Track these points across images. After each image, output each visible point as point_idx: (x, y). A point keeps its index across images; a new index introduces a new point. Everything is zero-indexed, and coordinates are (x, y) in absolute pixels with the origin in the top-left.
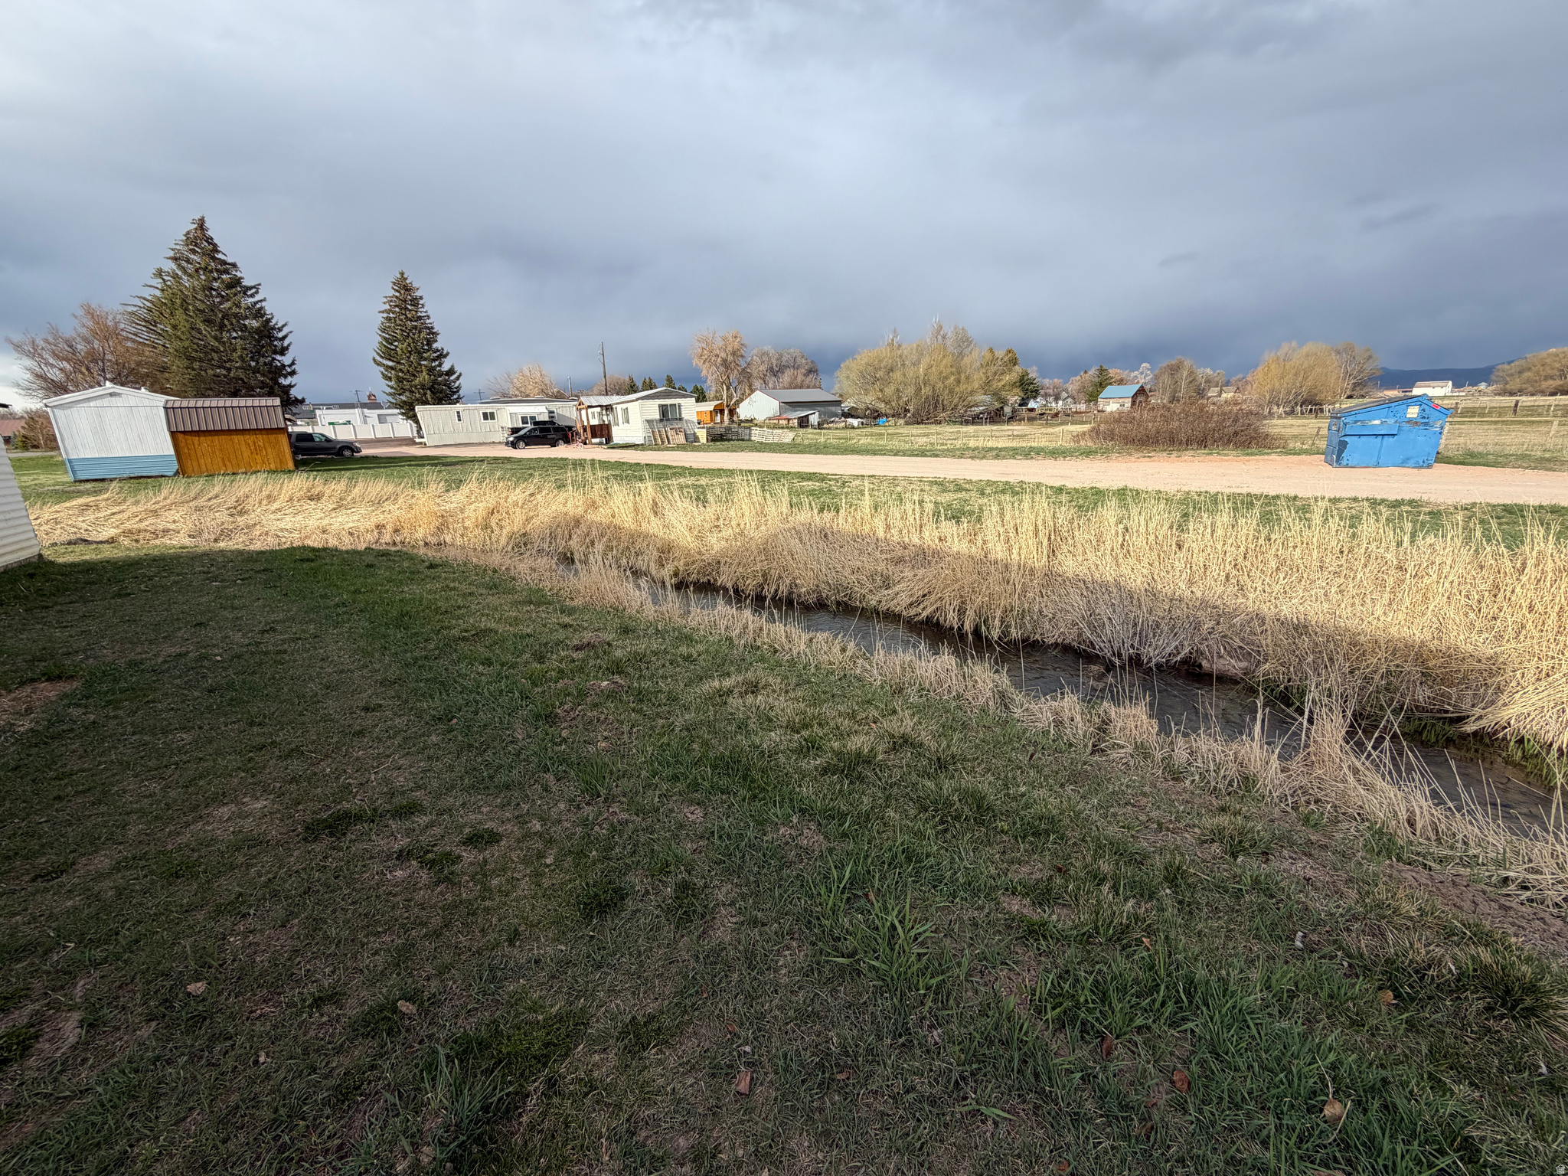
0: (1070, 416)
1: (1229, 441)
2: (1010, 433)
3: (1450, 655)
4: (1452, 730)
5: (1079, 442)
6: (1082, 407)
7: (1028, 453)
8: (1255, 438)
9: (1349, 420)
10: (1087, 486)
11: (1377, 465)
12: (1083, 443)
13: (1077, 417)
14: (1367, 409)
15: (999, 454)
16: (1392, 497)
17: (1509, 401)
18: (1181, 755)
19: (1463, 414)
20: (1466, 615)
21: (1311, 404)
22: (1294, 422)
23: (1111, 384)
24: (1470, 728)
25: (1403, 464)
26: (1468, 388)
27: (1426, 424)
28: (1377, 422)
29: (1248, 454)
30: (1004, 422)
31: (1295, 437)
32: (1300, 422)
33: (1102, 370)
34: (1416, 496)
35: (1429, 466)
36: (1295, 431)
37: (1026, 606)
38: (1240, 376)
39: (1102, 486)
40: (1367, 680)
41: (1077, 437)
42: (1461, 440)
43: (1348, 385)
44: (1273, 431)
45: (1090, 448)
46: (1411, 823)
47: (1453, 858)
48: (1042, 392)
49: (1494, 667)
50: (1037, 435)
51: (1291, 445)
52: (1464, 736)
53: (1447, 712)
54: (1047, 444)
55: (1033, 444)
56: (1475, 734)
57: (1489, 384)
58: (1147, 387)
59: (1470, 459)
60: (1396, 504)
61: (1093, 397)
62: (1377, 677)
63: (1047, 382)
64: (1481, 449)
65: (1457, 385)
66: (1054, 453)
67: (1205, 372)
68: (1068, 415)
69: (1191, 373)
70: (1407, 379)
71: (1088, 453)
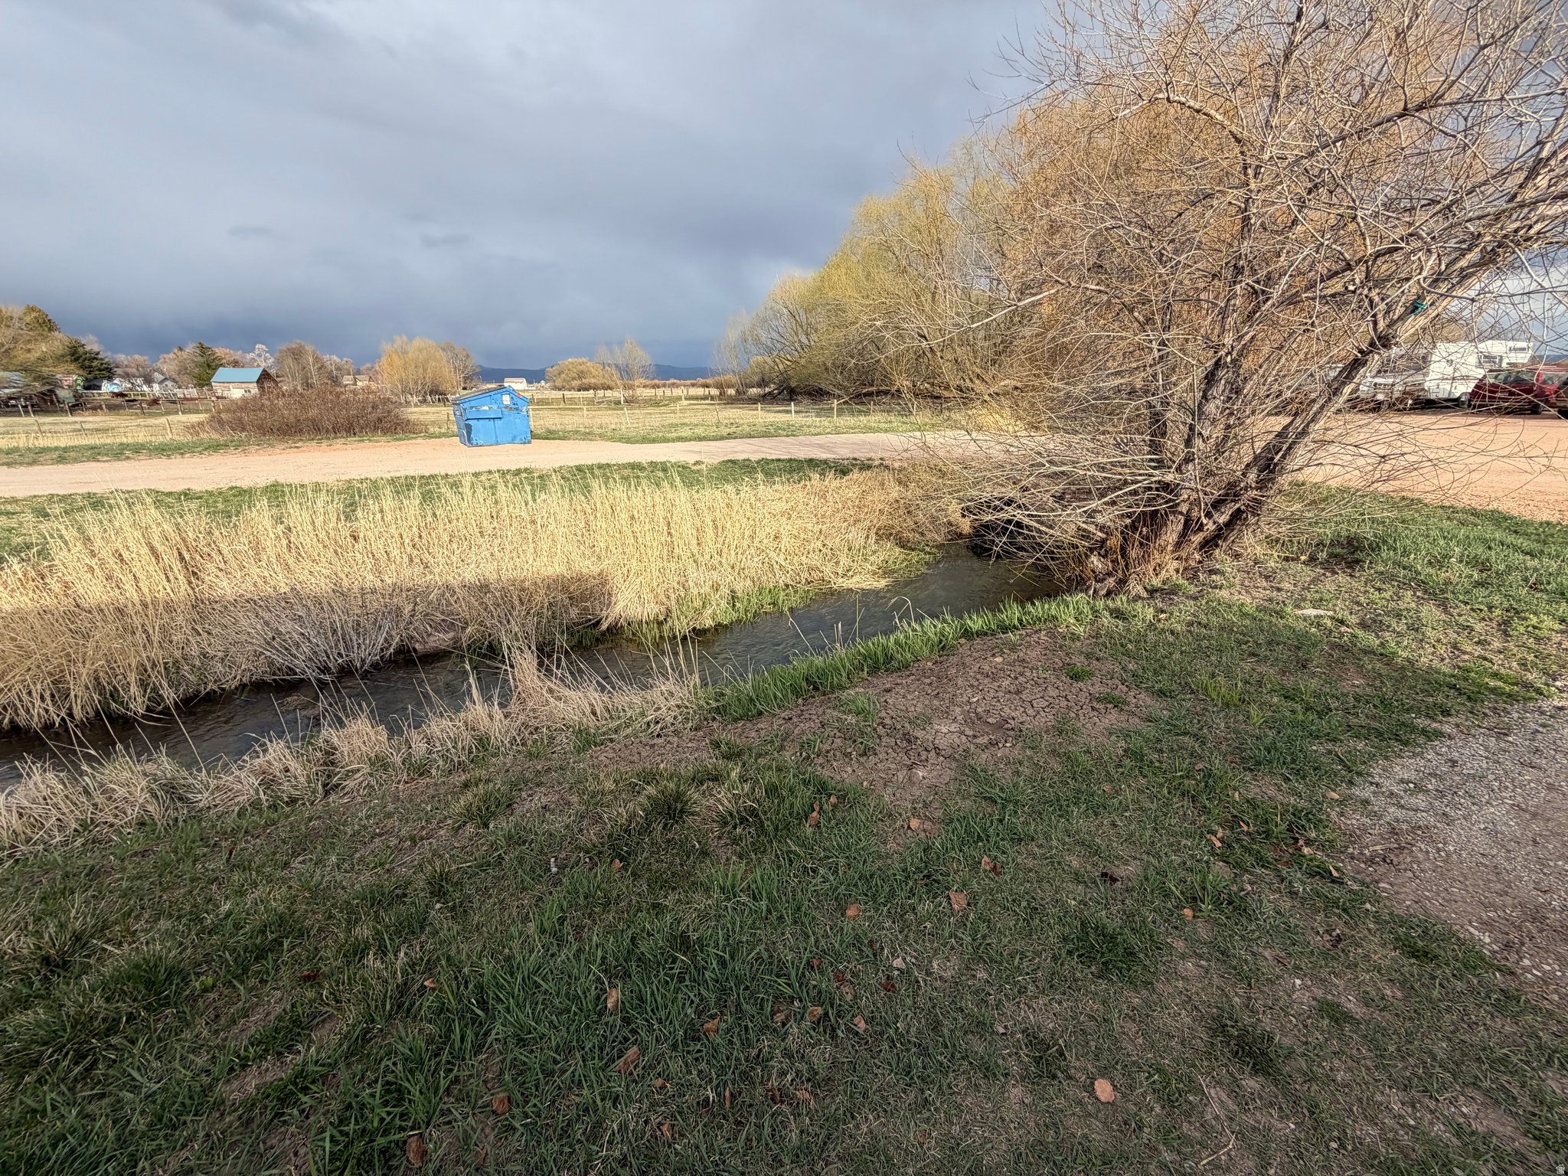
0: (175, 404)
1: (376, 428)
2: (78, 426)
3: (580, 579)
4: (596, 632)
5: (198, 434)
6: (193, 392)
7: (120, 453)
8: (399, 424)
9: (466, 406)
10: (224, 485)
11: (497, 443)
12: (204, 436)
13: (188, 405)
14: (475, 398)
15: (63, 456)
16: (513, 468)
17: (558, 394)
18: (419, 748)
19: (538, 404)
20: (578, 547)
21: (436, 393)
22: (429, 409)
23: (221, 365)
24: (604, 626)
25: (513, 441)
26: (536, 384)
27: (517, 409)
28: (486, 408)
29: (397, 440)
30: (63, 411)
31: (433, 423)
32: (434, 409)
33: (203, 349)
34: (527, 465)
35: (529, 442)
36: (433, 418)
37: (178, 654)
38: (368, 365)
39: (244, 484)
40: (539, 614)
41: (193, 428)
42: (542, 422)
43: (460, 377)
44: (412, 417)
45: (216, 440)
46: (594, 713)
47: (621, 725)
48: (119, 371)
49: (603, 579)
50: (130, 428)
51: (431, 430)
52: (603, 634)
53: (590, 620)
54: (148, 439)
55: (124, 440)
56: (608, 628)
57: (546, 381)
58: (273, 372)
59: (550, 435)
60: (518, 472)
61: (203, 380)
62: (545, 611)
63: (121, 358)
64: (554, 428)
65: (529, 382)
66: (163, 450)
67: (332, 359)
68: (174, 402)
69: (317, 359)
70: (497, 375)
71: (215, 447)
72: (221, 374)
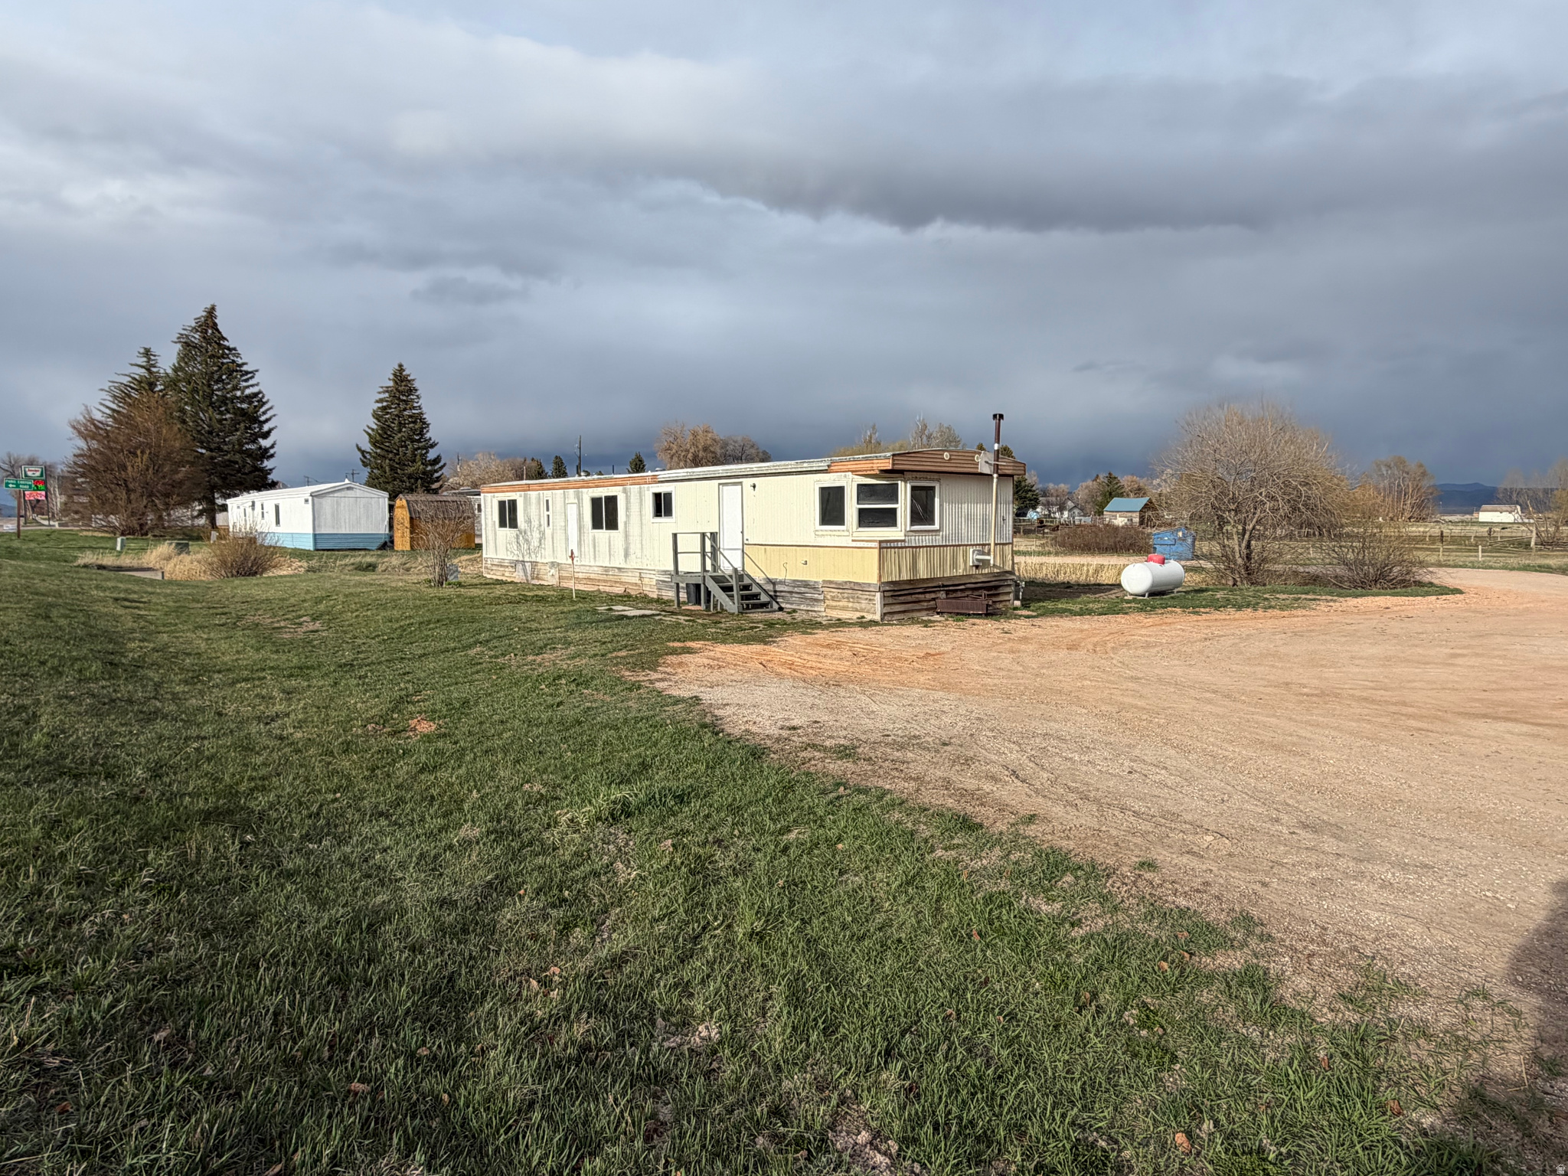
23: (1118, 495)
33: (1111, 478)
48: (1043, 500)
61: (1100, 508)
63: (1048, 488)
72: (1115, 503)
